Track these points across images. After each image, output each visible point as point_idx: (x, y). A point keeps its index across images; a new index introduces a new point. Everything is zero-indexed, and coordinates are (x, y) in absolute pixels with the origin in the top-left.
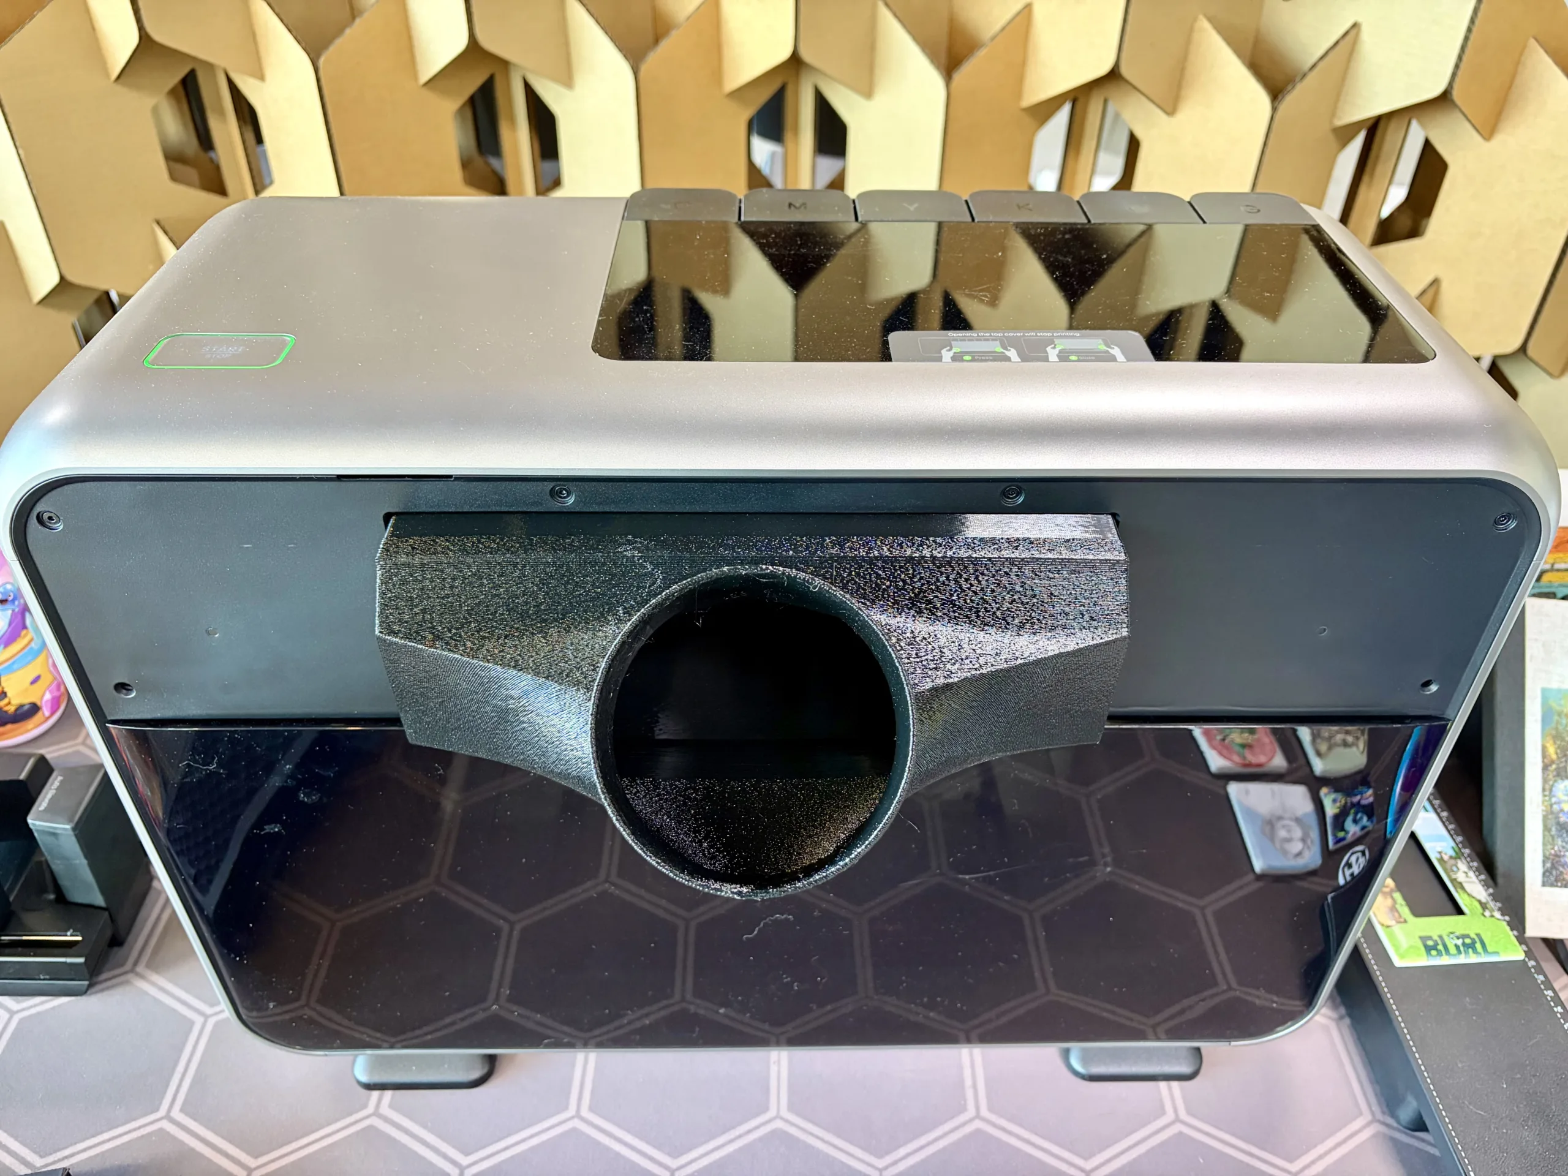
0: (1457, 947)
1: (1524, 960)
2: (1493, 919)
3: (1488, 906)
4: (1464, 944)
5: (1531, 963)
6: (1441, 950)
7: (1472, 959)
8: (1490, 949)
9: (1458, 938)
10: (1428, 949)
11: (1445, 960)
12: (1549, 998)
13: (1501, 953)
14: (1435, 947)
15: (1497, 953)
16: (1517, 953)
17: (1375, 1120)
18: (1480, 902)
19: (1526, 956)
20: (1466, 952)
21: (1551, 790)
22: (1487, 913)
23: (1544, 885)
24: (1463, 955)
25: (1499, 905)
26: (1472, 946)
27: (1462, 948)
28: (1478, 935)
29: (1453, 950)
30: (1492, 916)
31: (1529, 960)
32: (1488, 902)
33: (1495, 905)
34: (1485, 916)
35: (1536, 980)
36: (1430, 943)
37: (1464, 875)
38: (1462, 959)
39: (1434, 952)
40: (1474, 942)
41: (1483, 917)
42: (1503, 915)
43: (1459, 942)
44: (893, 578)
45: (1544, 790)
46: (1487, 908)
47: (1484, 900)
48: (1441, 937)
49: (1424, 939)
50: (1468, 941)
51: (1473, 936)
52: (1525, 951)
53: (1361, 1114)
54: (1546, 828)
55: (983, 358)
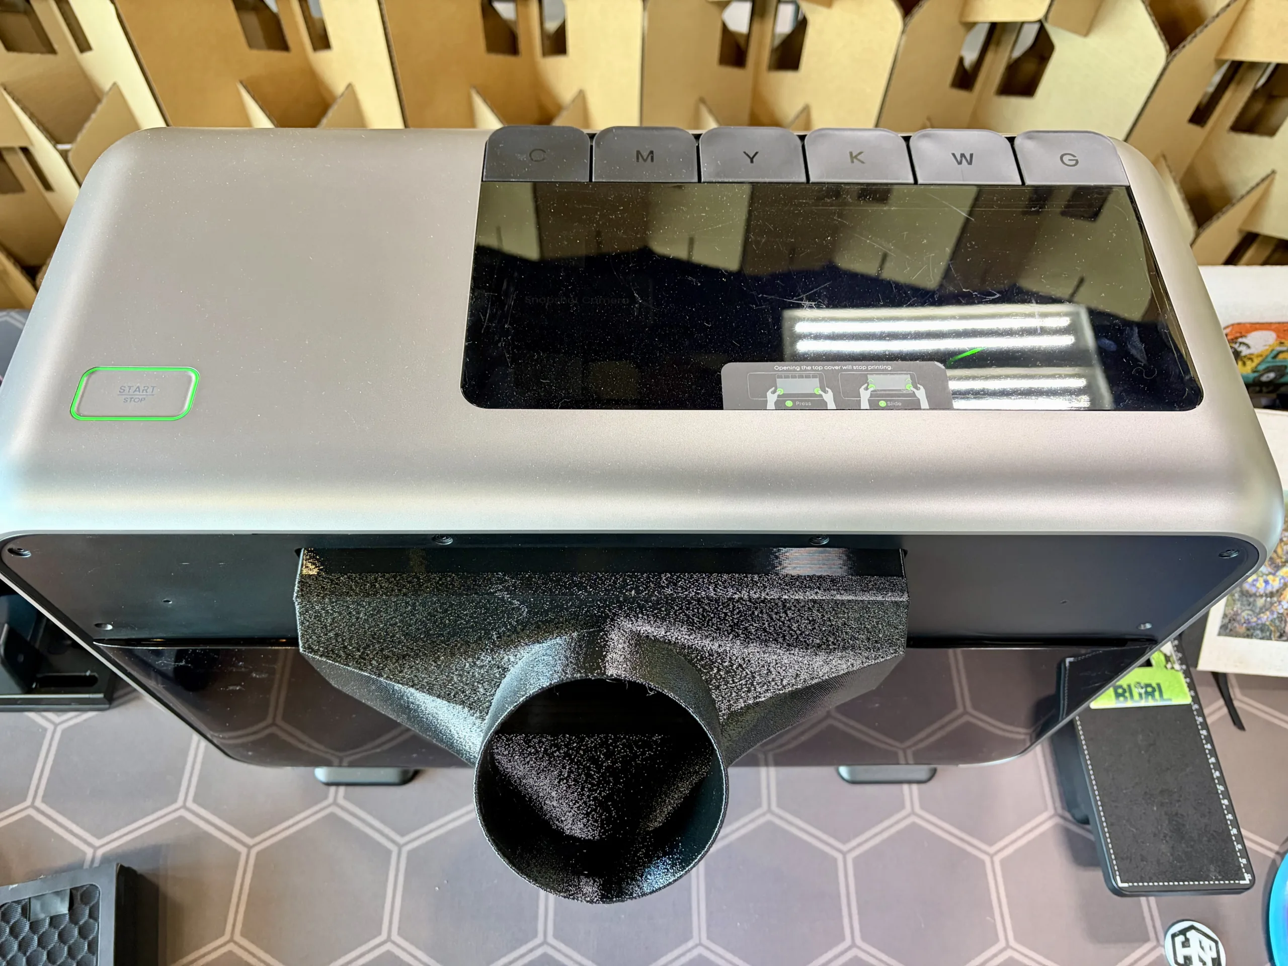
0: (1140, 695)
1: (1190, 704)
2: (1173, 671)
3: (1171, 659)
4: (1146, 692)
5: (1195, 707)
6: (1127, 698)
7: (1151, 703)
8: (1165, 696)
9: (1142, 688)
10: (1118, 696)
11: (1129, 704)
12: (1203, 737)
13: (1173, 700)
14: (1123, 695)
15: (1170, 700)
16: (1185, 698)
17: (1056, 814)
18: (1166, 656)
19: (1193, 701)
20: (1146, 698)
22: (1169, 666)
23: (1220, 634)
24: (1144, 700)
25: (1180, 655)
26: (1152, 694)
27: (1144, 696)
28: (1159, 685)
29: (1136, 696)
30: (1173, 668)
31: (1194, 704)
32: (1172, 655)
33: (1177, 656)
34: (1166, 667)
35: (1196, 721)
36: (1120, 691)
38: (1143, 703)
39: (1121, 699)
40: (1154, 690)
41: (1165, 669)
42: (1181, 664)
43: (1143, 691)
46: (1170, 661)
47: (1168, 654)
48: (1129, 686)
49: (1116, 688)
50: (1149, 690)
51: (1154, 685)
52: (1192, 697)
53: (1046, 809)
55: (803, 404)
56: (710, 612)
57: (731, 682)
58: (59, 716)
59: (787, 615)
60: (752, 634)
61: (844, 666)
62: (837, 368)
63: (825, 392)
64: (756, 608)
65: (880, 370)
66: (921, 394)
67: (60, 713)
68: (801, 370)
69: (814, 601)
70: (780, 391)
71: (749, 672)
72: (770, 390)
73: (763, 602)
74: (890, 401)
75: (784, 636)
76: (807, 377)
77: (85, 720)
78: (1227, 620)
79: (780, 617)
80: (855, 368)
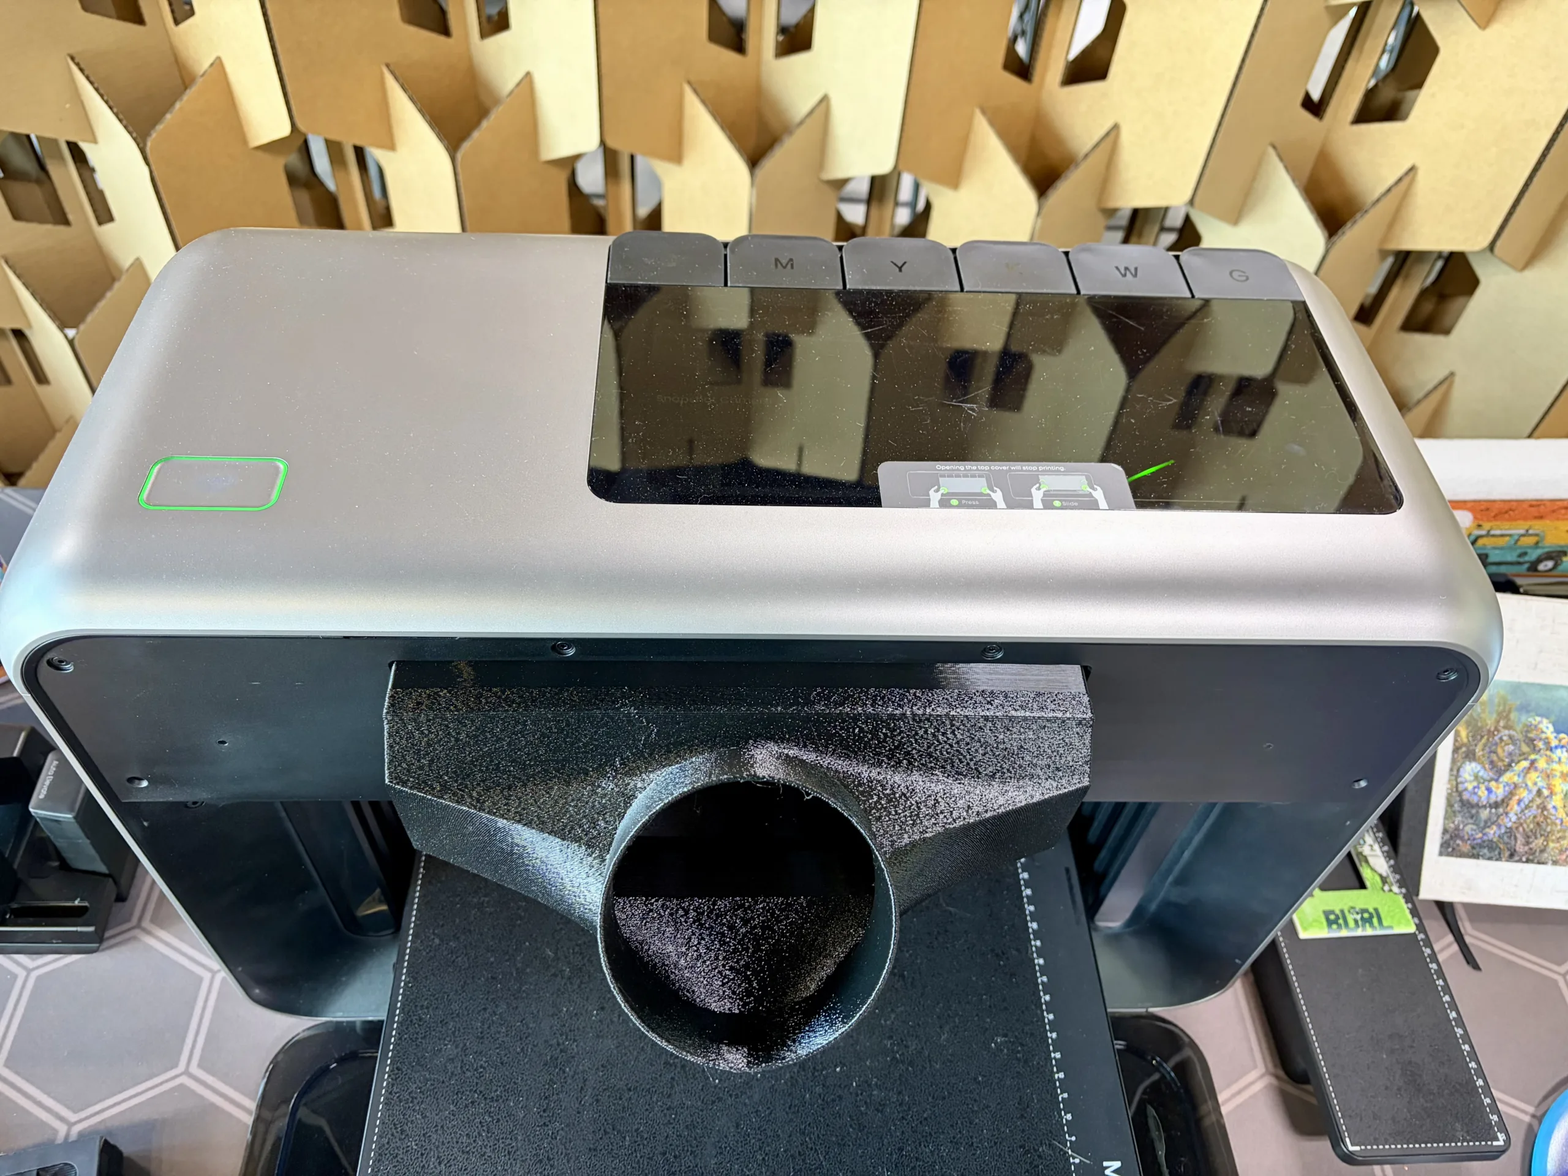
0: (1356, 921)
1: (1415, 933)
2: (1391, 893)
3: (1388, 880)
4: (1362, 918)
5: (1421, 936)
6: (1341, 925)
7: (1369, 932)
8: (1385, 923)
9: (1358, 913)
10: (1330, 923)
11: (1344, 933)
12: (1433, 971)
13: (1395, 928)
14: (1336, 922)
15: (1391, 927)
16: (1408, 926)
17: (1268, 1072)
18: (1381, 876)
19: (1417, 929)
20: (1364, 926)
21: (1458, 771)
22: (1386, 888)
23: (1441, 854)
24: (1360, 929)
25: (1398, 877)
26: (1369, 921)
27: (1360, 923)
28: (1376, 910)
29: (1352, 924)
30: (1391, 890)
31: (1420, 933)
32: (1388, 876)
33: (1394, 877)
34: (1384, 891)
35: (1423, 952)
36: (1332, 917)
37: (1369, 848)
38: (1359, 932)
39: (1334, 926)
40: (1371, 916)
41: (1381, 892)
42: (1400, 887)
43: (1358, 917)
44: (874, 732)
45: (1451, 770)
46: (1387, 882)
47: (1384, 874)
48: (1342, 911)
49: (1327, 914)
50: (1366, 915)
51: (1371, 910)
52: (1416, 925)
53: (1255, 1067)
54: (1450, 805)
55: (970, 503)
56: (867, 732)
57: (893, 813)
58: (33, 960)
59: (955, 735)
60: (915, 760)
61: (1022, 797)
62: (1004, 468)
63: (993, 491)
64: (921, 728)
65: (1052, 471)
66: (1099, 495)
67: (34, 956)
68: (965, 470)
69: (986, 719)
70: (943, 490)
71: (913, 802)
72: (933, 489)
73: (928, 720)
74: (1065, 501)
75: (952, 763)
76: (973, 476)
77: (66, 965)
78: (1447, 836)
79: (948, 739)
80: (1024, 468)
